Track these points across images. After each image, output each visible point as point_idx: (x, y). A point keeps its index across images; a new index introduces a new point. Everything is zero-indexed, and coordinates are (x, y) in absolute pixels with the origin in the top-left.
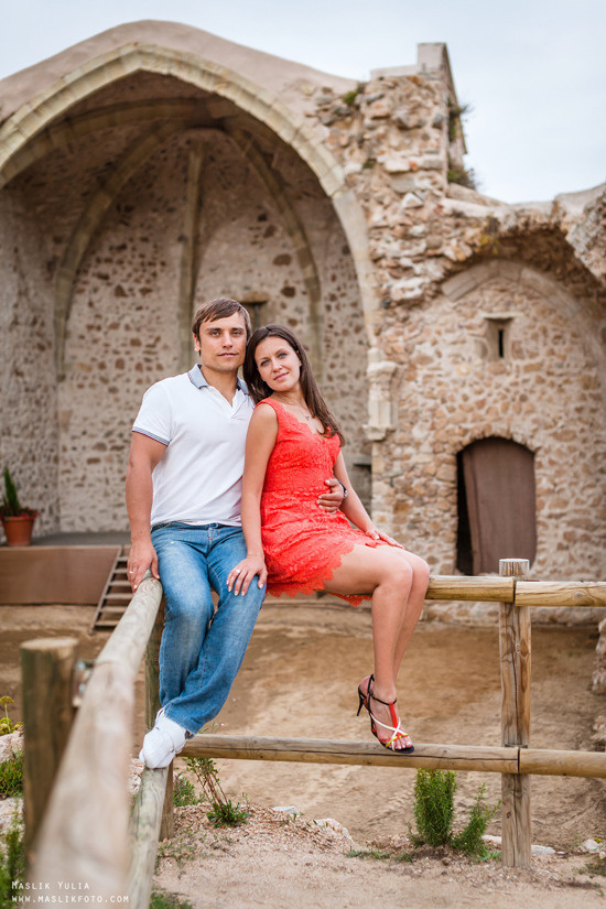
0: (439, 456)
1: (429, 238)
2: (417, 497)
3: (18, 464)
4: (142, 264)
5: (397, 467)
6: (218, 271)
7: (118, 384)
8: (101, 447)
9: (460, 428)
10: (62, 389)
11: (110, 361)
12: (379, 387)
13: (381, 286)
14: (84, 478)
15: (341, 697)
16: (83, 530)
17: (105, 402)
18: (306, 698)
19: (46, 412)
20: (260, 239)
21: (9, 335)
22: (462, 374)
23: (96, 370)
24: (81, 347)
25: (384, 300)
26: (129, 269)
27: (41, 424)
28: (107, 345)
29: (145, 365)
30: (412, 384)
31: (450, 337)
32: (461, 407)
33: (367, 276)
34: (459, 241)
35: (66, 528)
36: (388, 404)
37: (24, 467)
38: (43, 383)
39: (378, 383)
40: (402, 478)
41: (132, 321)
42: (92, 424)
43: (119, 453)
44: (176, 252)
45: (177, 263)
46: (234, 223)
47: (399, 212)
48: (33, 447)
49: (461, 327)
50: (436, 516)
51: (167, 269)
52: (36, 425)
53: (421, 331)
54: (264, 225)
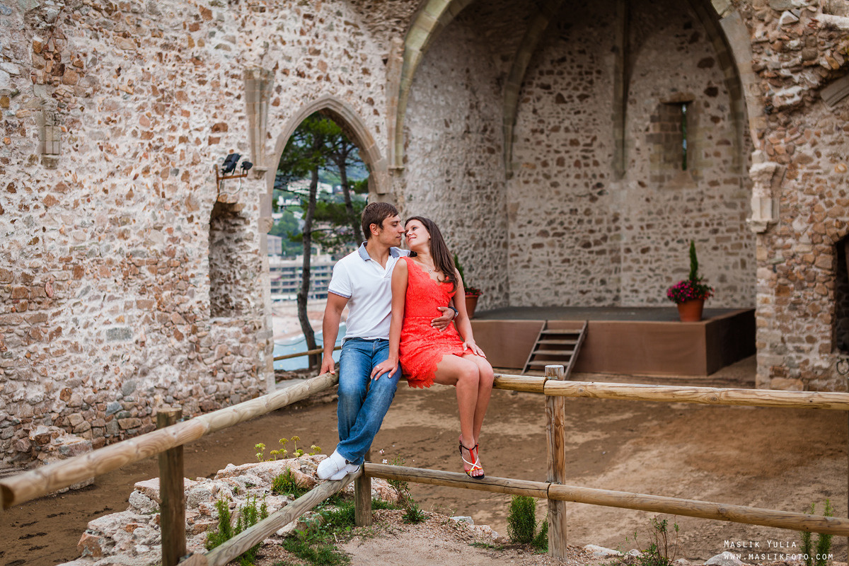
0: (817, 246)
1: (805, 50)
2: (798, 281)
3: (471, 249)
4: (580, 74)
5: (779, 255)
6: (648, 76)
7: (559, 179)
8: (544, 233)
9: (837, 220)
10: (511, 184)
11: (552, 160)
12: (761, 185)
13: (764, 94)
14: (529, 261)
15: (689, 456)
16: (529, 305)
17: (547, 196)
18: (661, 455)
19: (496, 205)
20: (686, 44)
21: (462, 142)
22: (840, 171)
23: (539, 168)
24: (527, 148)
25: (767, 107)
26: (568, 79)
27: (491, 216)
28: (549, 146)
29: (583, 162)
30: (793, 181)
31: (828, 139)
32: (838, 202)
33: (751, 86)
34: (833, 51)
35: (514, 304)
36: (769, 200)
37: (475, 252)
38: (493, 181)
39: (760, 182)
40: (784, 264)
41: (571, 124)
42: (536, 215)
43: (560, 239)
44: (610, 61)
45: (611, 70)
46: (662, 32)
47: (778, 28)
48: (484, 236)
49: (839, 129)
50: (814, 300)
51: (602, 77)
52: (487, 216)
53: (802, 134)
54: (690, 32)
